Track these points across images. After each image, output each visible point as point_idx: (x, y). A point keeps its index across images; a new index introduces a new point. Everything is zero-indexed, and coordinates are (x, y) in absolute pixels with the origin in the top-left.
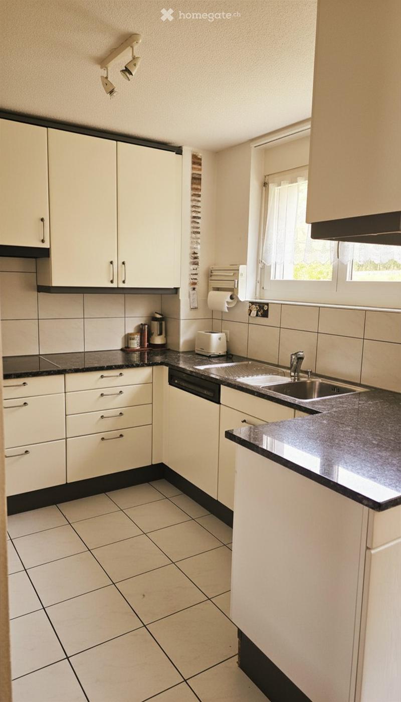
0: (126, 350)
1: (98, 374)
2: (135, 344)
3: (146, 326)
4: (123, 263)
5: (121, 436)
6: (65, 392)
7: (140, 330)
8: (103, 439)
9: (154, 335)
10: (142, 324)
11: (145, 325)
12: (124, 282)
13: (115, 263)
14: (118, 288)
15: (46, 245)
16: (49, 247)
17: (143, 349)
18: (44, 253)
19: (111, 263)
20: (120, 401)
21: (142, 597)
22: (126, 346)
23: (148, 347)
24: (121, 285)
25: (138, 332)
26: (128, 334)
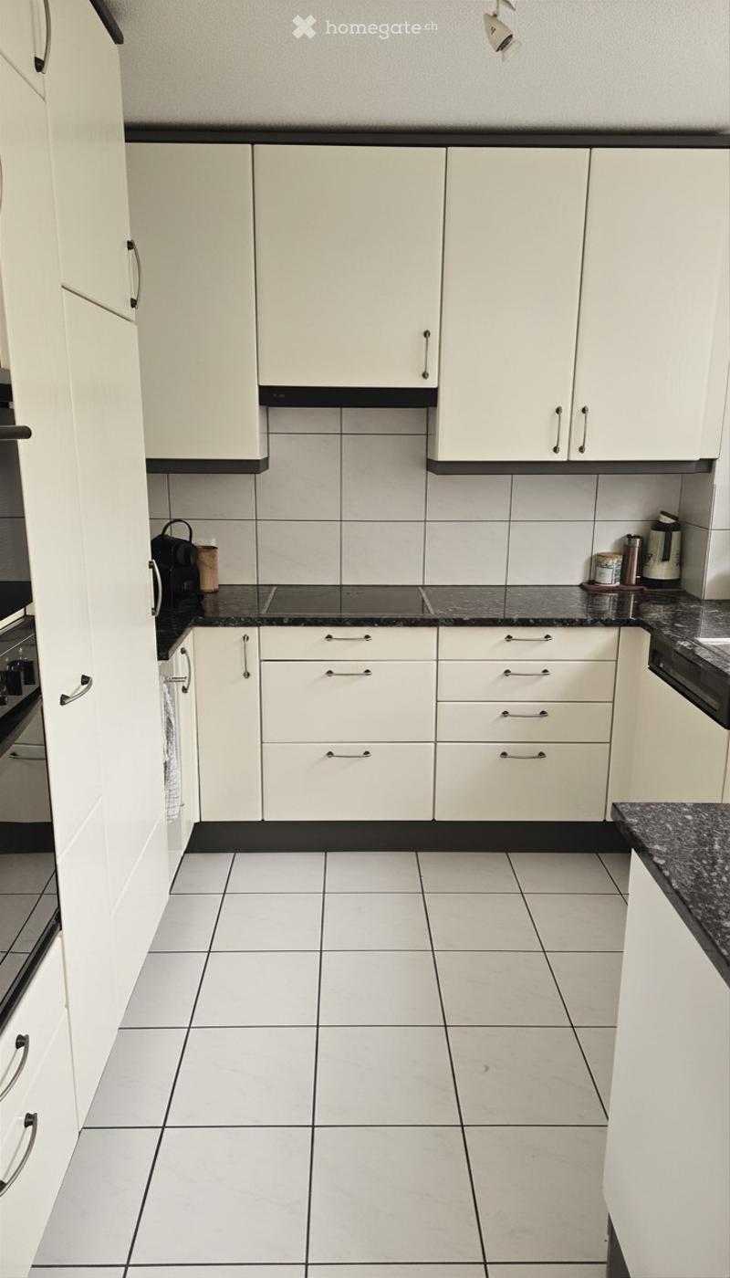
0: (591, 589)
1: (503, 632)
2: (609, 578)
3: (638, 540)
4: (584, 410)
5: (541, 755)
6: (437, 661)
7: (625, 548)
8: (504, 754)
9: (652, 561)
10: (629, 536)
11: (636, 537)
12: (581, 449)
13: (566, 414)
14: (569, 462)
15: (430, 383)
16: (435, 386)
17: (626, 588)
18: (426, 399)
19: (558, 411)
20: (543, 688)
21: (484, 1069)
22: (592, 578)
23: (637, 584)
24: (576, 457)
25: (619, 554)
26: (599, 555)
